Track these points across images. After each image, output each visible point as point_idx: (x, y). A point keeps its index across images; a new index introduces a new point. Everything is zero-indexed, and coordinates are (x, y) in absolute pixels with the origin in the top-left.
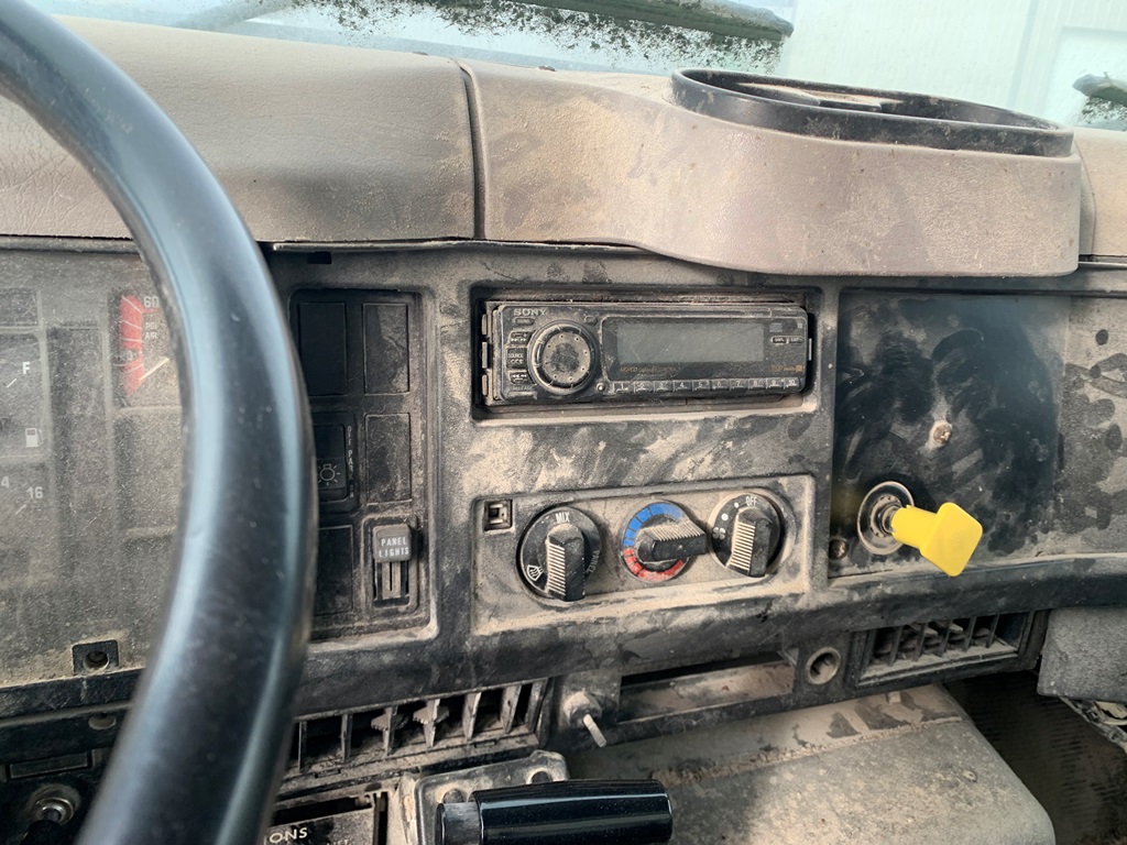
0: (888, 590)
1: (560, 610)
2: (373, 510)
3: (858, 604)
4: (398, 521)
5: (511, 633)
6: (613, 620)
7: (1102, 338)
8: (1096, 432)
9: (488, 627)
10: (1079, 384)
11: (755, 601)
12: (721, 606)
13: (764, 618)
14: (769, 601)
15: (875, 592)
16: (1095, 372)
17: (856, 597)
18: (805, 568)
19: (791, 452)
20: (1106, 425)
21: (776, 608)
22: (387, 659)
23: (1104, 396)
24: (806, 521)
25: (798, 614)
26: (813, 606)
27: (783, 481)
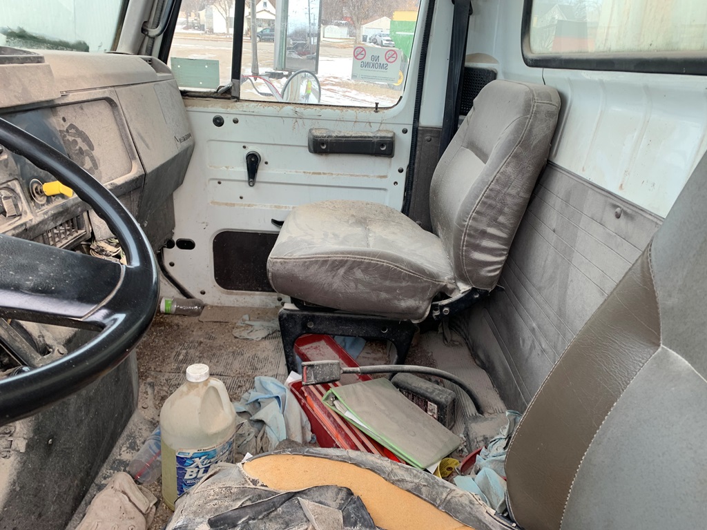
0: (52, 212)
3: (48, 218)
7: (64, 119)
8: (76, 150)
10: (65, 136)
11: (22, 225)
12: (14, 229)
13: (26, 230)
14: (25, 224)
15: (49, 214)
16: (67, 131)
17: (46, 217)
18: (28, 211)
19: (8, 172)
20: (77, 147)
21: (28, 226)
23: (73, 138)
24: (21, 195)
25: (34, 226)
26: (37, 222)
27: (9, 183)
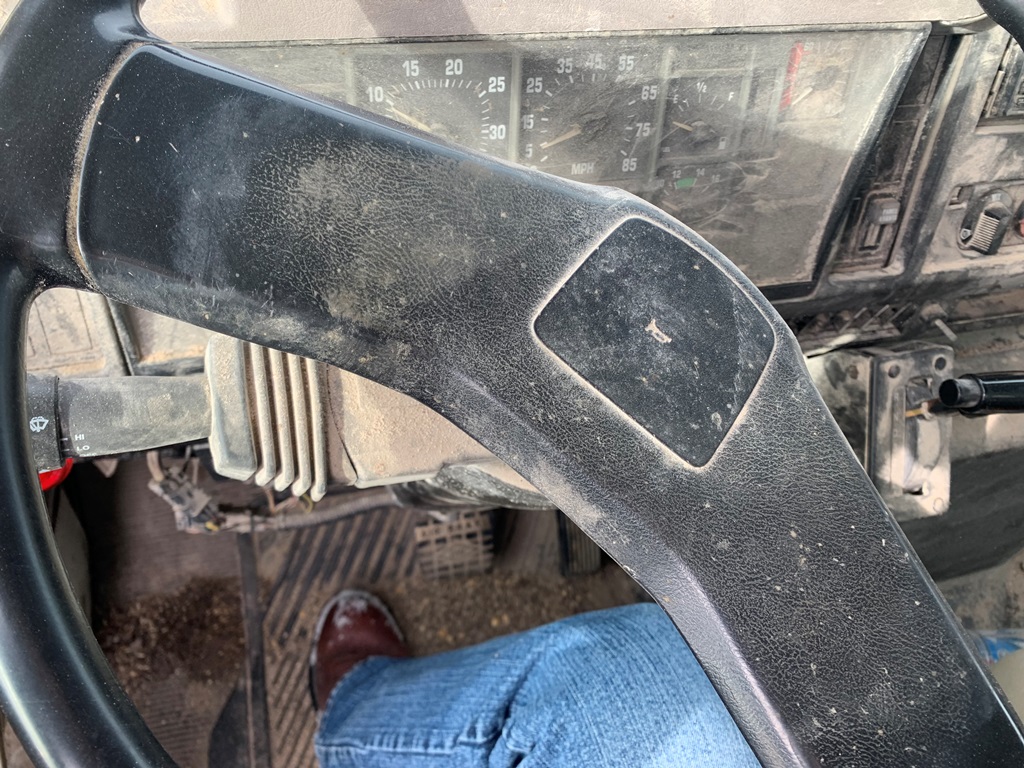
1: (972, 258)
2: (877, 188)
4: (890, 195)
5: (943, 273)
6: (1003, 266)
9: (930, 269)
22: (872, 286)
